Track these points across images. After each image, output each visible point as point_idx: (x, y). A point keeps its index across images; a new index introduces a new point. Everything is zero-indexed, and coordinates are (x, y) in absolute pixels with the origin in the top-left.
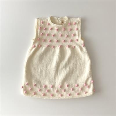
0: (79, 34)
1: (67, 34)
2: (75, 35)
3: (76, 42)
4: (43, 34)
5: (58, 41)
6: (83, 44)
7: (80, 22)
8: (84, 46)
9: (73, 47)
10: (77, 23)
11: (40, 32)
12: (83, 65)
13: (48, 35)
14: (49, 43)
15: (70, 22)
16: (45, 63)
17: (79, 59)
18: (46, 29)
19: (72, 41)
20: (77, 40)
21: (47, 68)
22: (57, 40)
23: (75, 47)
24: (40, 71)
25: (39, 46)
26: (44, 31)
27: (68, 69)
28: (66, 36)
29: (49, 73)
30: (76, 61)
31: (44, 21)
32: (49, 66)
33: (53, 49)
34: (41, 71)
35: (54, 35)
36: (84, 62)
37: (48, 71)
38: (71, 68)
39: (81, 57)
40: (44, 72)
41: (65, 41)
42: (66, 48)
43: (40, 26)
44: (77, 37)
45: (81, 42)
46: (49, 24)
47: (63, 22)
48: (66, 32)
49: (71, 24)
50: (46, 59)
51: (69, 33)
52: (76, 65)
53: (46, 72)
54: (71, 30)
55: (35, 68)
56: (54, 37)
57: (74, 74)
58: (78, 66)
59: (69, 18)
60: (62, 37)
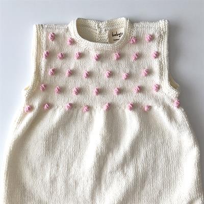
0: (161, 69)
1: (128, 71)
2: (149, 72)
3: (155, 92)
4: (55, 72)
5: (100, 92)
6: (176, 101)
7: (164, 33)
8: (178, 107)
10: (157, 35)
11: (48, 64)
13: (72, 73)
14: (73, 98)
15: (134, 34)
16: (63, 155)
17: (163, 143)
18: (64, 57)
19: (141, 89)
20: (158, 88)
21: (69, 170)
23: (150, 107)
24: (50, 178)
25: (45, 107)
26: (57, 63)
27: (130, 172)
28: (124, 75)
30: (155, 150)
31: (56, 32)
32: (75, 164)
33: (87, 114)
34: (53, 181)
35: (89, 75)
36: (179, 153)
37: (71, 180)
38: (140, 169)
39: (167, 137)
41: (120, 91)
42: (123, 111)
43: (47, 47)
44: (155, 79)
45: (169, 93)
46: (73, 42)
47: (113, 35)
48: (123, 63)
49: (138, 40)
50: (66, 144)
51: (131, 67)
52: (155, 161)
53: (66, 182)
54: (139, 56)
56: (89, 80)
58: (161, 162)
59: (132, 22)
60: (111, 80)
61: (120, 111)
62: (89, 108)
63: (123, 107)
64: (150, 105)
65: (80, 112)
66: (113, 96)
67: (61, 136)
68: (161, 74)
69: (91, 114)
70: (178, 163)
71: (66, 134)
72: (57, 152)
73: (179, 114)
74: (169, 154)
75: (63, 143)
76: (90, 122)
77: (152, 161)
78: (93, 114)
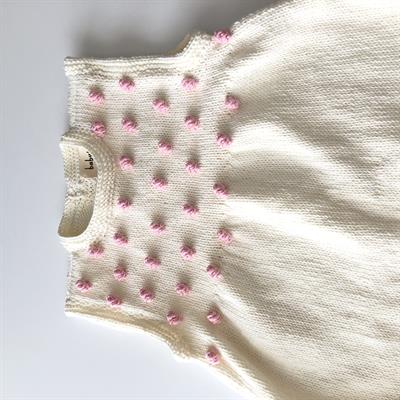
0: (156, 72)
1: (156, 142)
2: (162, 98)
3: (200, 86)
4: (149, 290)
5: (192, 205)
6: (216, 39)
7: (88, 66)
8: (228, 32)
9: (231, 107)
10: (92, 82)
11: (134, 302)
13: (154, 257)
14: (200, 261)
15: (86, 126)
16: (325, 299)
17: (316, 68)
18: (122, 268)
19: (193, 117)
20: (190, 79)
21: (361, 292)
22: (186, 207)
23: (231, 98)
25: (214, 320)
26: (133, 282)
28: (163, 152)
30: (329, 86)
32: (350, 275)
33: (237, 235)
35: (159, 222)
37: (387, 289)
38: (374, 123)
39: (304, 58)
41: (194, 162)
42: (236, 156)
43: (102, 297)
44: (173, 84)
46: (97, 247)
48: (140, 152)
49: (100, 121)
51: (148, 135)
54: (131, 119)
56: (170, 223)
58: (364, 72)
60: (170, 178)
61: (236, 163)
62: (225, 230)
63: (227, 157)
64: (223, 97)
65: (232, 249)
66: (202, 177)
67: (279, 297)
68: (165, 72)
69: (236, 226)
70: (369, 30)
71: (278, 285)
72: (318, 311)
73: (245, 31)
74: (345, 52)
75: (297, 295)
76: (256, 229)
77: (358, 95)
78: (238, 222)
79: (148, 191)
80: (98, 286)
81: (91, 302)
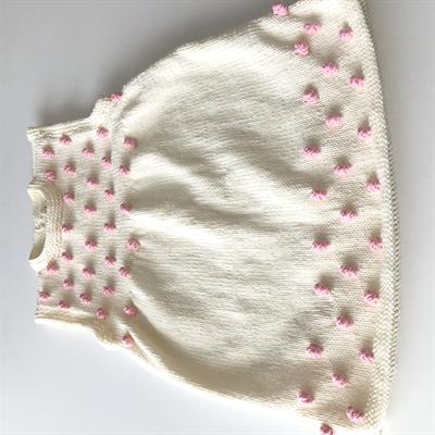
1: (85, 180)
2: (89, 148)
3: (110, 135)
5: (111, 224)
7: (41, 132)
8: (121, 94)
10: (44, 143)
11: (78, 306)
12: (211, 85)
13: (91, 268)
15: (42, 175)
18: (70, 281)
19: (108, 158)
20: (102, 130)
23: (129, 139)
25: (128, 311)
27: (225, 161)
29: (250, 261)
30: (190, 122)
32: (219, 263)
33: (142, 242)
36: (196, 79)
37: (242, 271)
38: (218, 144)
40: (250, 293)
41: (111, 191)
42: (137, 182)
45: (104, 113)
46: (53, 265)
50: (186, 279)
51: (83, 175)
52: (210, 119)
54: (71, 166)
55: (231, 343)
56: (101, 240)
57: (255, 126)
58: (211, 108)
60: (99, 205)
61: (137, 187)
62: (134, 239)
63: (130, 184)
64: (123, 140)
65: (140, 254)
66: (115, 201)
67: (173, 288)
68: (88, 128)
69: (142, 236)
71: (172, 279)
72: (200, 295)
74: (198, 96)
75: (186, 285)
76: (155, 237)
77: (209, 125)
78: (143, 233)
79: (84, 218)
80: (55, 296)
81: (50, 309)
